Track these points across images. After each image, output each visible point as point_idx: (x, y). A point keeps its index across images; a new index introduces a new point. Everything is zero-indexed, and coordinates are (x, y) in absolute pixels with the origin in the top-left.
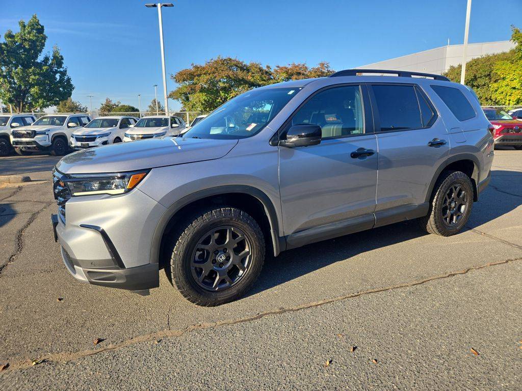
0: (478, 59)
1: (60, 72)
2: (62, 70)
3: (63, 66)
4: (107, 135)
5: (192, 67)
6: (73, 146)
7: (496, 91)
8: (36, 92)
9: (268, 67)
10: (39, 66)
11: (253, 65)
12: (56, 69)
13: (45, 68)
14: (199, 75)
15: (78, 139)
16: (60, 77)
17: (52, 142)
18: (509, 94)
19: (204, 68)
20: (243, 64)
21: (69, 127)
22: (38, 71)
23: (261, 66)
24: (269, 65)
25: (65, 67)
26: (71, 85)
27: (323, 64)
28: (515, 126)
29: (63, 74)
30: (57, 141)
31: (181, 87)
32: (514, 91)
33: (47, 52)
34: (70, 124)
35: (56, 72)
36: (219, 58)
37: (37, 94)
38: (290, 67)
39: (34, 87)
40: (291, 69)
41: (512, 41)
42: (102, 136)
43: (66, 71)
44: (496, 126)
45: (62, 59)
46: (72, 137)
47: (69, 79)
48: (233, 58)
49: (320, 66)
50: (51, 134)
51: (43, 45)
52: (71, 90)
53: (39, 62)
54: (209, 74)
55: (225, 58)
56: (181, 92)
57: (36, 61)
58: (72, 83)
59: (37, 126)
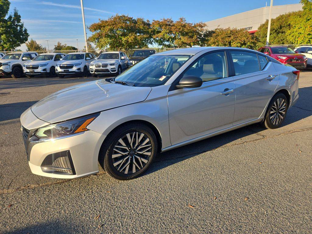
0: (283, 15)
1: (19, 25)
2: (20, 24)
3: (21, 21)
4: (45, 65)
5: (99, 21)
6: (25, 72)
7: (290, 35)
8: (5, 38)
9: (148, 21)
10: (5, 21)
11: (138, 19)
12: (17, 23)
13: (9, 23)
14: (104, 27)
15: (28, 68)
16: (20, 29)
17: (12, 69)
18: (297, 37)
19: (107, 22)
20: (133, 19)
21: (23, 60)
22: (5, 25)
23: (144, 20)
24: (149, 20)
25: (22, 22)
26: (27, 34)
27: (181, 19)
28: (295, 57)
29: (21, 26)
30: (16, 69)
31: (94, 34)
32: (300, 35)
33: (11, 12)
34: (24, 58)
35: (17, 26)
36: (117, 15)
37: (5, 40)
38: (161, 21)
39: (3, 35)
40: (162, 22)
41: (301, 2)
42: (42, 65)
43: (23, 25)
44: (283, 57)
45: (20, 17)
46: (24, 66)
47: (26, 30)
48: (126, 16)
49: (180, 20)
50: (11, 65)
51: (8, 8)
52: (28, 37)
53: (6, 19)
54: (110, 26)
55: (120, 15)
56: (94, 37)
57: (4, 18)
58: (28, 32)
59: (4, 60)
